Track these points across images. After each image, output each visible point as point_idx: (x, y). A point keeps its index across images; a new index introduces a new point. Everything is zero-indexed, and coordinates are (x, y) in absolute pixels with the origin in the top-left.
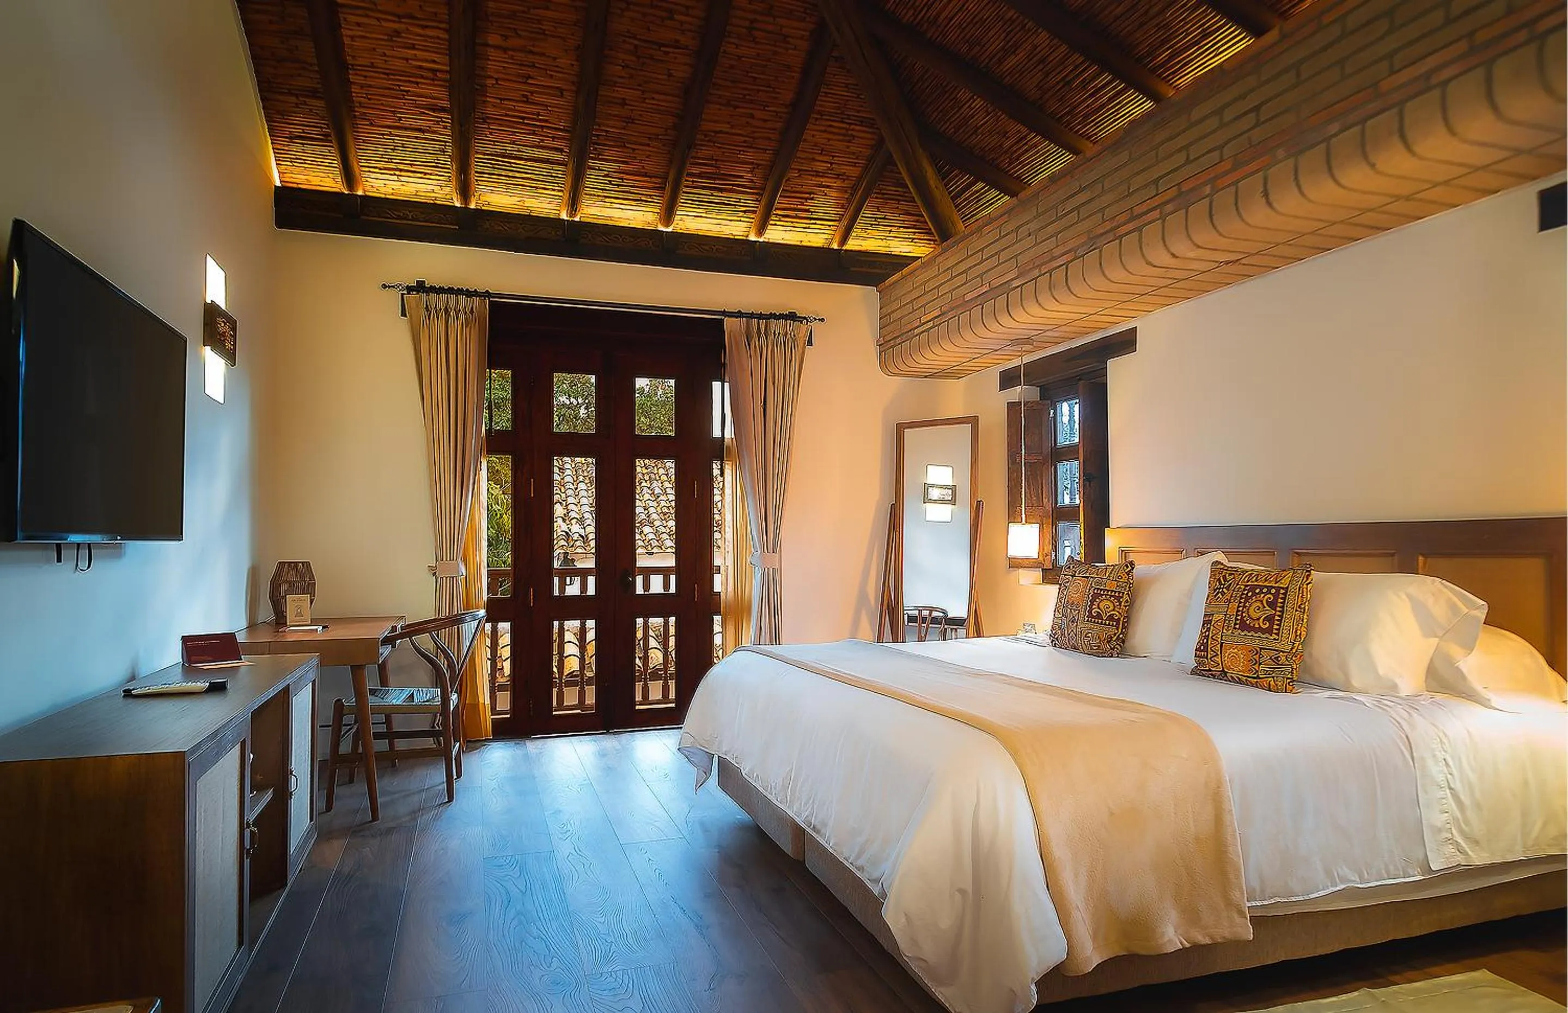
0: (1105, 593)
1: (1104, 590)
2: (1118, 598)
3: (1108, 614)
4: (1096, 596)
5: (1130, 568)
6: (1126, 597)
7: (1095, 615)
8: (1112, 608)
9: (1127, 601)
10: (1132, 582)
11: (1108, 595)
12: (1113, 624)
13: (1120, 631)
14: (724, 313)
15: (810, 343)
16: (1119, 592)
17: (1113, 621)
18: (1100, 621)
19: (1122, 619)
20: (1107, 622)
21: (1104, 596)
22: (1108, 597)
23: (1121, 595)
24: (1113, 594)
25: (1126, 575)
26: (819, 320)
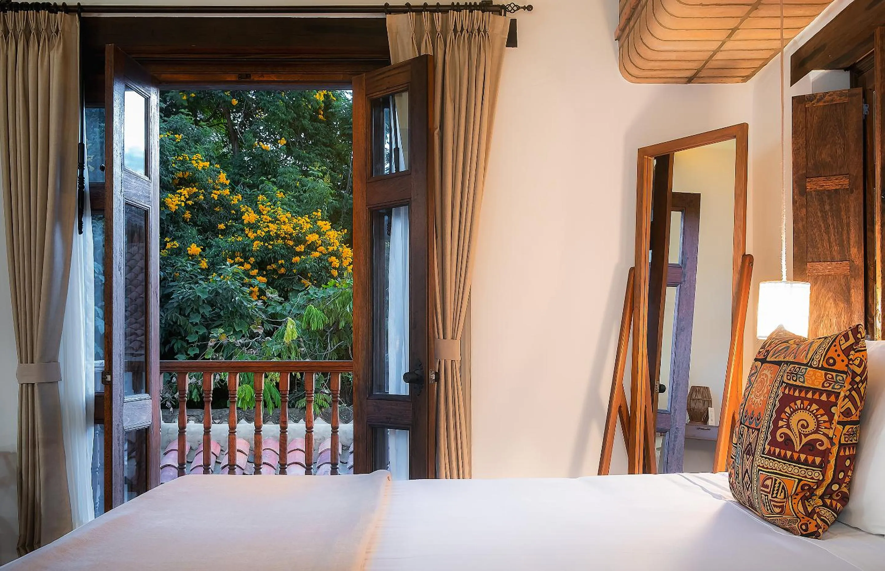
0: (803, 394)
1: (801, 389)
2: (827, 407)
3: (804, 440)
4: (786, 401)
5: (852, 340)
6: (843, 404)
7: (780, 440)
8: (812, 426)
9: (847, 413)
10: (859, 371)
11: (807, 399)
12: (814, 461)
13: (830, 474)
14: (388, 9)
15: (512, 41)
16: (829, 393)
17: (815, 456)
18: (789, 453)
19: (835, 450)
20: (803, 457)
21: (798, 402)
22: (806, 403)
23: (833, 399)
24: (816, 397)
25: (842, 355)
26: (524, 8)
